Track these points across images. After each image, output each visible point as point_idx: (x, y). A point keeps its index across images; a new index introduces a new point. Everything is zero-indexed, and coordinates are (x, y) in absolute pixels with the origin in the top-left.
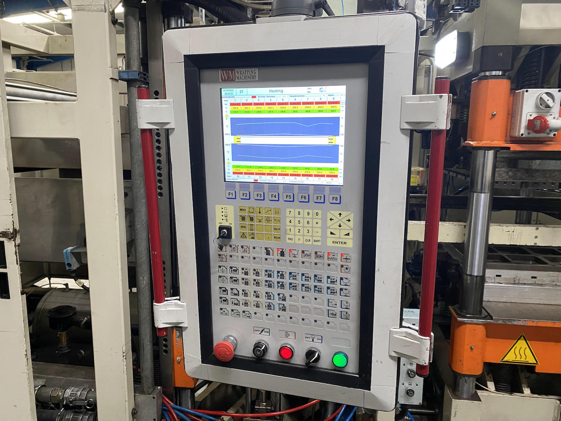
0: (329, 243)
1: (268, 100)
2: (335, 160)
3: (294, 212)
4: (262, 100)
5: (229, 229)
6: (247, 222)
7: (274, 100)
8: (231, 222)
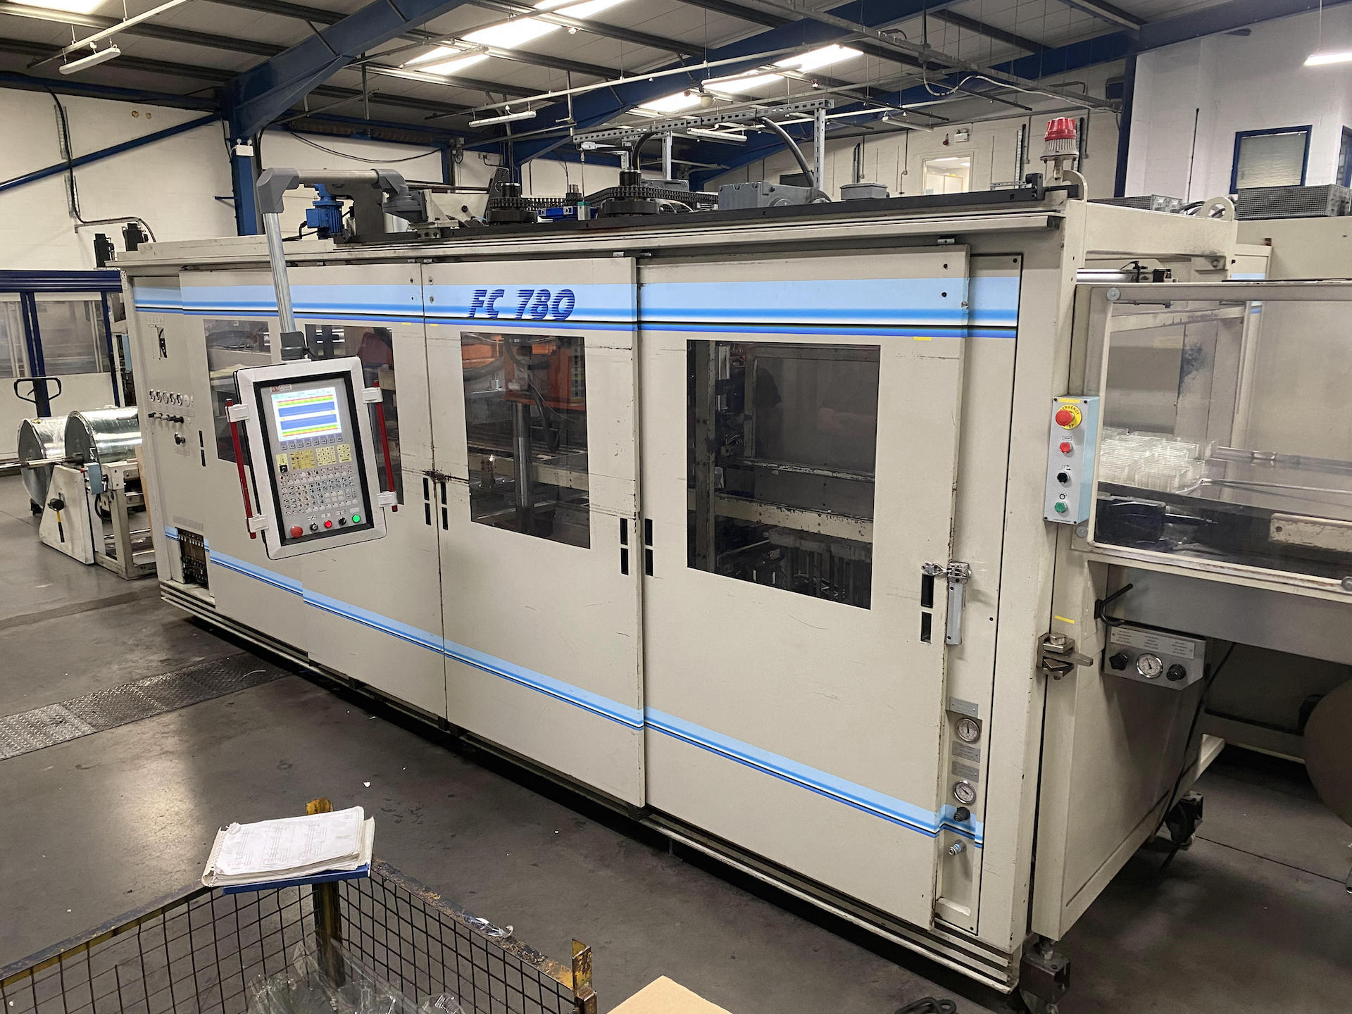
0: (341, 461)
1: (297, 398)
2: (335, 421)
3: (320, 450)
4: (294, 398)
5: (286, 466)
6: (296, 459)
7: (301, 397)
8: (286, 462)
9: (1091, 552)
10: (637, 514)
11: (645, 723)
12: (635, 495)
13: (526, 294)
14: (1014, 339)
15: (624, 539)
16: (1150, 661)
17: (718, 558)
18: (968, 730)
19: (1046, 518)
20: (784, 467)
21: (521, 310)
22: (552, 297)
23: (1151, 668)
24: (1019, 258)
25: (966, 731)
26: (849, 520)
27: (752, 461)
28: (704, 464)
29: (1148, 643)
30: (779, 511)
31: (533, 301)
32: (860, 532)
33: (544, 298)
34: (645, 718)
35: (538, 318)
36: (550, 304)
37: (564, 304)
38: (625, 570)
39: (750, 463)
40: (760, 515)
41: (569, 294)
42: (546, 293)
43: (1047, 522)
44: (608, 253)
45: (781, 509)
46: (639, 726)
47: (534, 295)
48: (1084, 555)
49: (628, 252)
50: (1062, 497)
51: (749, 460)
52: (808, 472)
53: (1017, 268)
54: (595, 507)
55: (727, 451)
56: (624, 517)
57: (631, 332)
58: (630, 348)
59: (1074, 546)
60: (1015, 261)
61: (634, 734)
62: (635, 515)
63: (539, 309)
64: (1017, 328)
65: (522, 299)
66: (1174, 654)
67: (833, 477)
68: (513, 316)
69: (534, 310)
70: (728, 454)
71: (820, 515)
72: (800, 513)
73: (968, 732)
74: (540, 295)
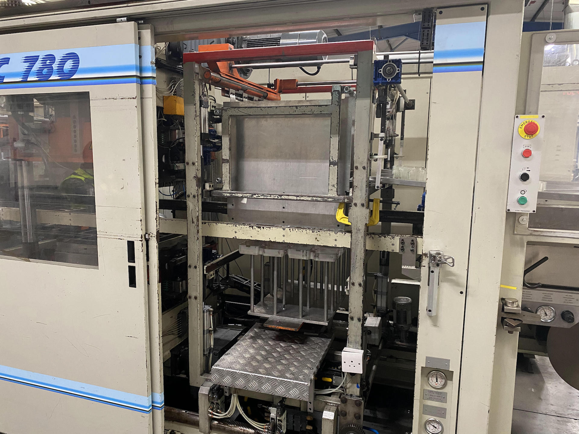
9: (531, 235)
10: (143, 236)
11: (152, 406)
12: (141, 221)
13: (32, 60)
14: (481, 72)
15: (131, 257)
16: (545, 310)
17: (205, 267)
18: (437, 379)
19: (509, 210)
20: (257, 195)
21: (27, 73)
22: (56, 60)
23: (547, 315)
24: (486, 7)
25: (435, 380)
26: (308, 231)
27: (230, 193)
28: (194, 196)
29: (544, 298)
30: (251, 228)
31: (38, 65)
32: (316, 238)
33: (49, 61)
34: (153, 402)
35: (44, 78)
36: (55, 66)
37: (68, 65)
38: (132, 283)
39: (228, 195)
40: (236, 232)
41: (74, 57)
42: (52, 58)
43: (508, 213)
44: (112, 20)
45: (252, 227)
46: (148, 410)
47: (39, 59)
48: (525, 237)
49: (130, 18)
50: (523, 192)
51: (228, 193)
52: (276, 198)
53: (484, 15)
54: (103, 233)
55: (210, 187)
56: (130, 240)
57: (135, 84)
58: (135, 97)
59: (516, 232)
60: (483, 9)
61: (144, 417)
62: (142, 237)
63: (44, 71)
64: (483, 62)
65: (27, 64)
66: (565, 304)
67: (297, 200)
68: (19, 79)
69: (39, 73)
70: (211, 189)
71: (284, 229)
72: (268, 229)
73: (437, 381)
74: (44, 60)
